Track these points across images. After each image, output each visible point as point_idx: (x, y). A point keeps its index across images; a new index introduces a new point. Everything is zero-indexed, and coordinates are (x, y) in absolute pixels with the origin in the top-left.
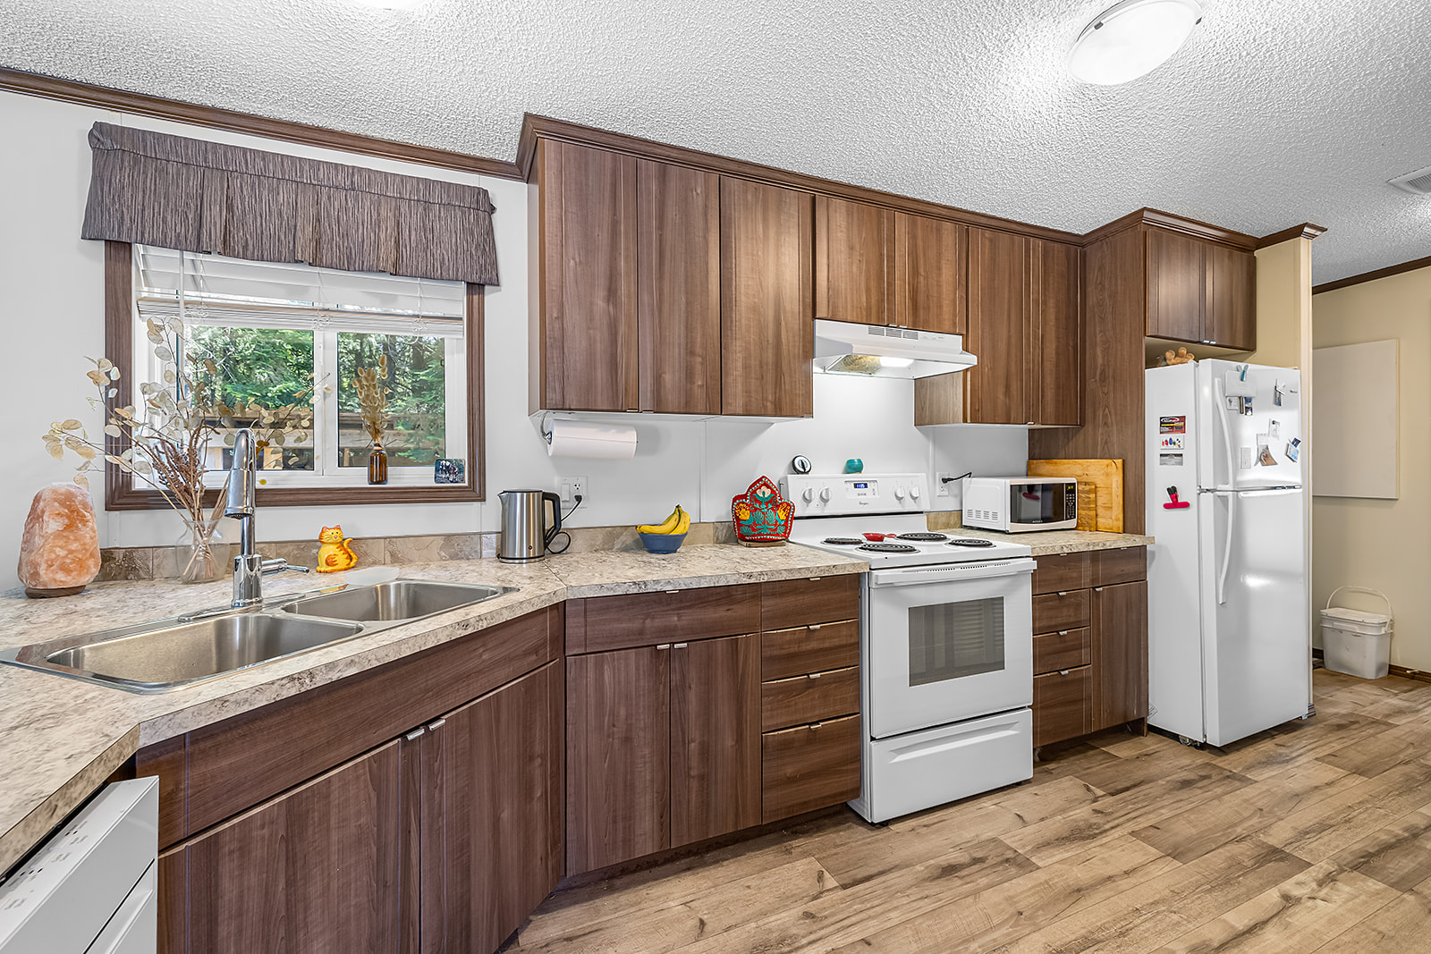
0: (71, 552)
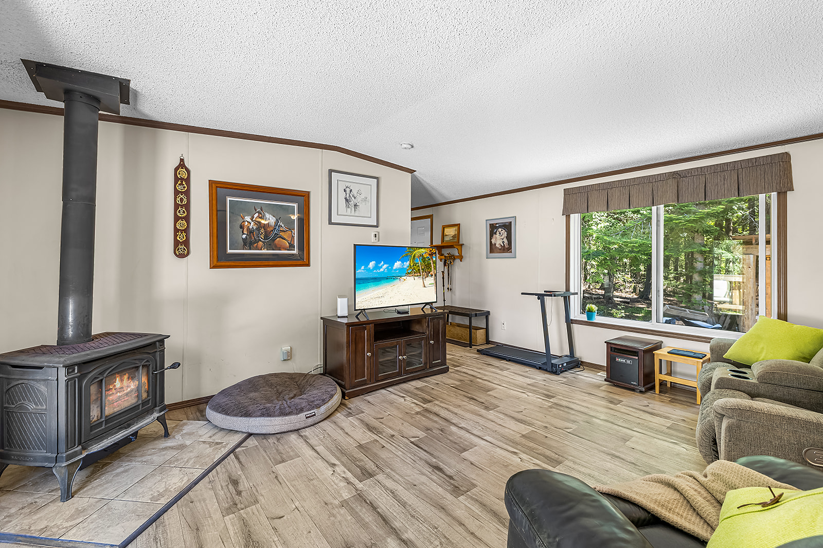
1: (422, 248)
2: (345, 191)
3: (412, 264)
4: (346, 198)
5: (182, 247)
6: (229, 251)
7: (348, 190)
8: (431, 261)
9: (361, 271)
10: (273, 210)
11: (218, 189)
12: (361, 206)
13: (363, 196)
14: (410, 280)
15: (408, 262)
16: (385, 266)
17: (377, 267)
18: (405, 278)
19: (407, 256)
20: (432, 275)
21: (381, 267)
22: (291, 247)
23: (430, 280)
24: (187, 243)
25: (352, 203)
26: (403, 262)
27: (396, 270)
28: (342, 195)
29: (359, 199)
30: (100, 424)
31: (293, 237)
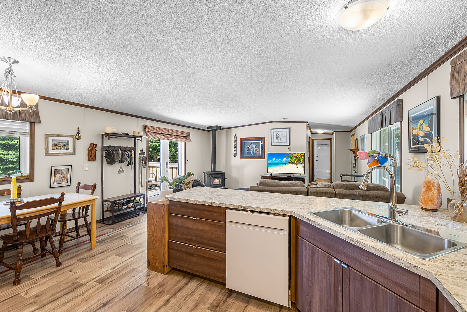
0: (424, 198)
1: (296, 153)
2: (276, 135)
3: (291, 159)
4: (277, 137)
5: (235, 154)
6: (244, 155)
7: (277, 134)
8: (301, 158)
9: (270, 161)
10: (255, 143)
11: (242, 140)
12: (282, 139)
13: (283, 136)
14: (290, 165)
15: (289, 159)
16: (279, 160)
17: (275, 160)
18: (288, 164)
19: (289, 156)
20: (301, 164)
21: (278, 160)
22: (259, 154)
23: (300, 166)
24: (236, 153)
25: (279, 138)
26: (287, 159)
27: (284, 161)
28: (275, 136)
29: (281, 136)
30: (212, 185)
31: (260, 151)
